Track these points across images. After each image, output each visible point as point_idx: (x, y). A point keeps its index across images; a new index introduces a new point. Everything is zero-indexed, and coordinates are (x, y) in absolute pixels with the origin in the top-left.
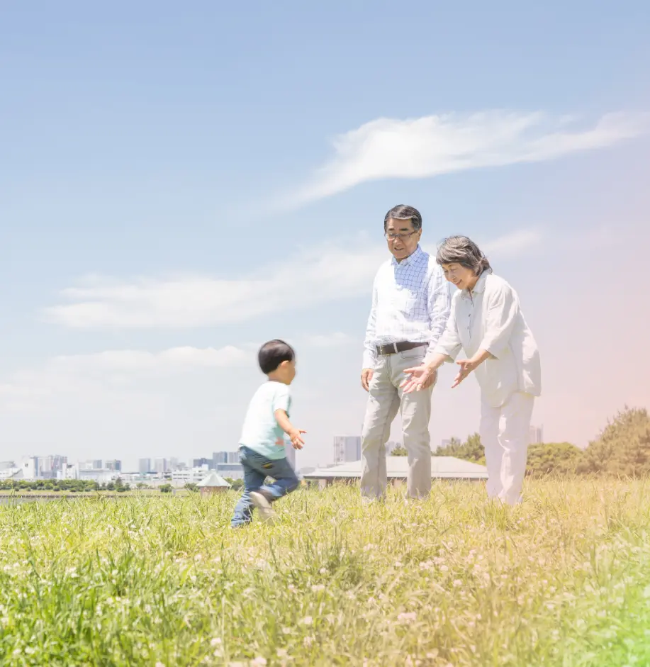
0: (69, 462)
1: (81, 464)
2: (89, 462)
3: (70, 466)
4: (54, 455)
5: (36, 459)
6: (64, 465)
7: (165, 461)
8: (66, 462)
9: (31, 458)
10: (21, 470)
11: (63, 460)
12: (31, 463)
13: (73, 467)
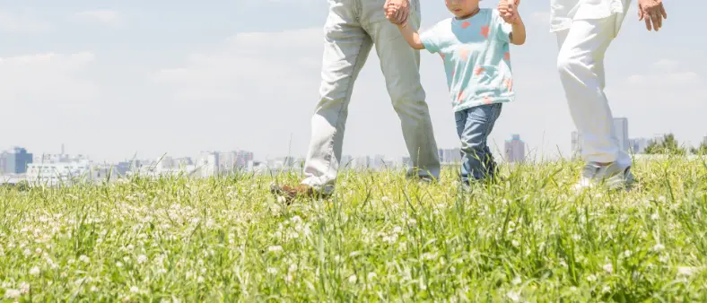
0: (256, 159)
1: (270, 162)
2: (278, 159)
3: (256, 164)
4: (238, 151)
5: (217, 155)
6: (250, 163)
7: (368, 158)
8: (252, 159)
9: (212, 154)
10: (200, 168)
11: (248, 156)
12: (212, 159)
13: (261, 165)
